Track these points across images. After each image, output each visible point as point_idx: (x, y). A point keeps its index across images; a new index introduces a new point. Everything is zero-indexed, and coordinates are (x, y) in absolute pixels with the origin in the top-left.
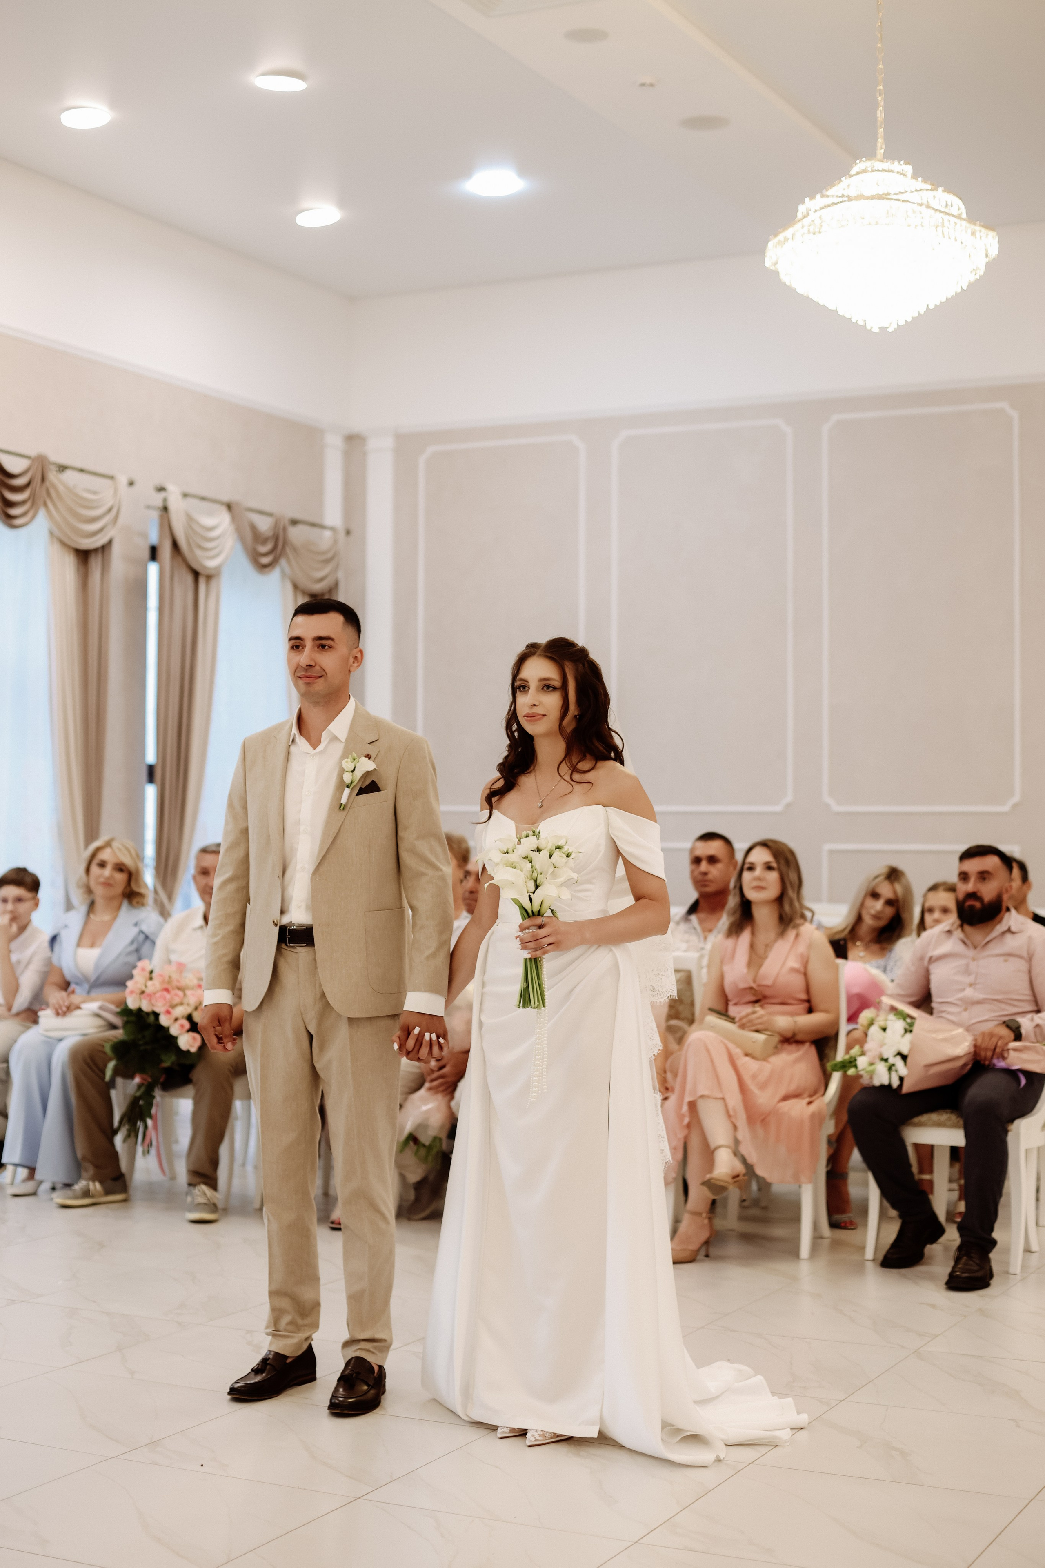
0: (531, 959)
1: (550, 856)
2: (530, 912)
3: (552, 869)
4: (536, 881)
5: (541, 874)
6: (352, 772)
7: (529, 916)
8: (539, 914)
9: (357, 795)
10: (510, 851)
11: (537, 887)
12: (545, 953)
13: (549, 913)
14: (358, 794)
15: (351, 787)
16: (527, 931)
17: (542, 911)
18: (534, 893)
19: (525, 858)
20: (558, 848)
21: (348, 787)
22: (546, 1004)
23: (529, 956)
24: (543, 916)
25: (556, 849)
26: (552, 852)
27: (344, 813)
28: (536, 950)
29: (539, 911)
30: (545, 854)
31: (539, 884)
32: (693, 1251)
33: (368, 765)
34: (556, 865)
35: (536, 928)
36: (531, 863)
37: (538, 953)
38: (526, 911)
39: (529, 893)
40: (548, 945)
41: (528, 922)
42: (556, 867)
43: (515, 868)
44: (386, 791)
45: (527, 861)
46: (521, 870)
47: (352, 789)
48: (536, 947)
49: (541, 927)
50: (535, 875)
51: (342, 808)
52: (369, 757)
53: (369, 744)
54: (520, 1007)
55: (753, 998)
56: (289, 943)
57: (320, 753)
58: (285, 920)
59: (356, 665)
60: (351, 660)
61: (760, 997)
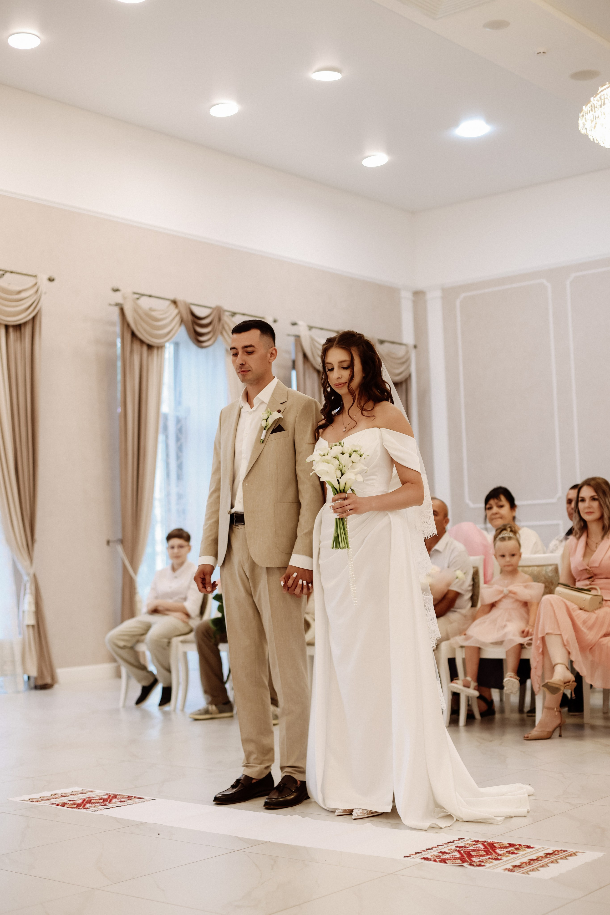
0: (339, 519)
1: (350, 456)
2: (338, 490)
3: (351, 464)
4: (341, 471)
5: (345, 466)
6: (267, 419)
7: (338, 493)
8: (344, 491)
9: (271, 434)
10: (326, 454)
11: (342, 474)
12: (348, 515)
13: (349, 491)
14: (272, 432)
15: (267, 429)
16: (337, 502)
17: (346, 489)
18: (340, 478)
19: (335, 458)
20: (355, 451)
21: (265, 429)
22: (350, 546)
23: (338, 517)
24: (346, 493)
25: (353, 452)
26: (351, 454)
27: (263, 445)
28: (342, 513)
29: (344, 490)
30: (347, 455)
31: (344, 472)
32: (549, 732)
33: (276, 416)
34: (354, 461)
35: (342, 500)
36: (339, 460)
37: (344, 515)
38: (336, 489)
39: (337, 478)
40: (350, 510)
41: (337, 496)
42: (353, 463)
43: (329, 463)
44: (288, 431)
45: (336, 459)
46: (333, 464)
47: (267, 430)
48: (342, 511)
49: (345, 499)
50: (341, 467)
51: (261, 442)
52: (279, 411)
53: (281, 404)
54: (334, 549)
55: (588, 576)
56: (235, 523)
57: (254, 411)
58: (233, 511)
59: (272, 358)
60: (269, 355)
61: (592, 575)
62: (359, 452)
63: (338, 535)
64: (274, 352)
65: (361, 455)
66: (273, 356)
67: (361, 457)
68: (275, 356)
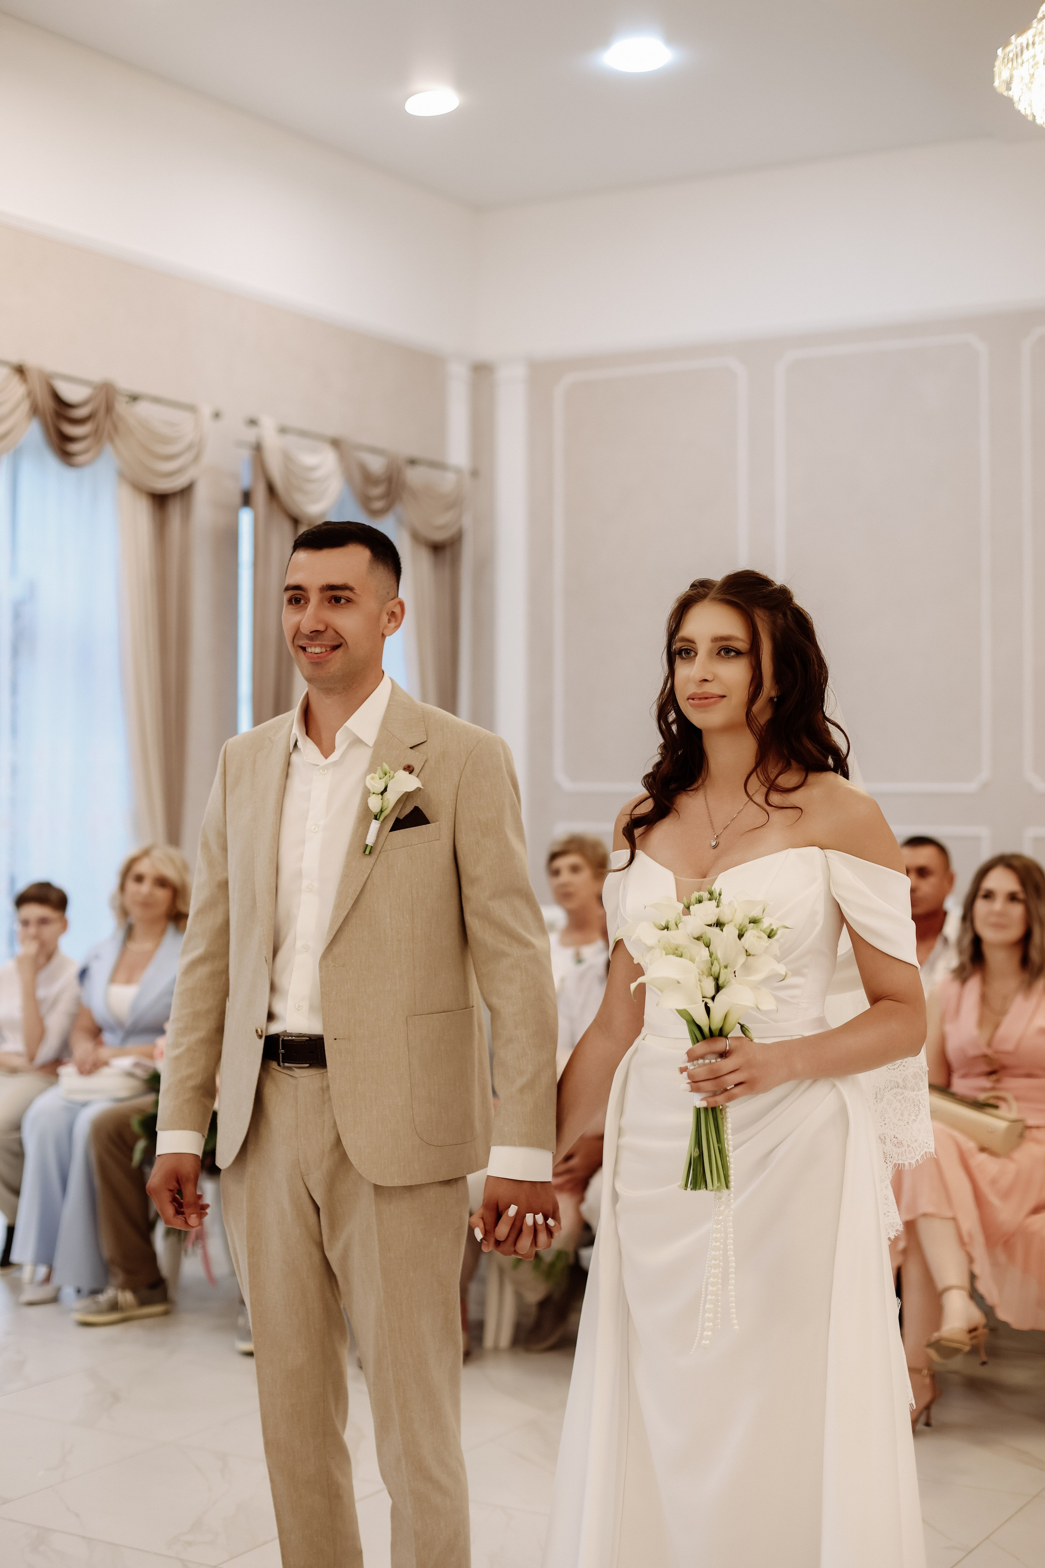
0: (706, 1109)
1: (740, 936)
2: (706, 1030)
3: (742, 958)
4: (717, 979)
5: (726, 967)
6: (382, 793)
7: (704, 1037)
8: (721, 1033)
9: (391, 831)
10: (673, 927)
11: (718, 988)
12: (730, 1099)
13: (736, 1032)
14: (394, 828)
15: (382, 818)
16: (701, 1061)
17: (727, 1029)
18: (713, 998)
19: (699, 938)
20: (754, 921)
21: (376, 818)
22: (732, 1183)
23: (704, 1104)
24: (726, 1037)
25: (750, 923)
26: (744, 930)
27: (370, 860)
28: (715, 1094)
29: (721, 1030)
30: (730, 931)
31: (723, 983)
33: (408, 783)
34: (750, 951)
35: (714, 1056)
36: (708, 947)
37: (720, 1099)
38: (699, 1028)
39: (706, 1000)
40: (736, 1085)
41: (702, 1047)
42: (750, 955)
43: (681, 956)
44: (438, 823)
45: (702, 943)
46: (692, 960)
47: (382, 822)
48: (716, 1089)
49: (723, 1055)
50: (715, 969)
51: (367, 852)
52: (409, 769)
53: (411, 748)
54: (689, 1189)
55: (987, 1069)
56: (283, 1062)
57: (335, 764)
58: (275, 1029)
59: (393, 625)
60: (385, 618)
61: (996, 1067)
62: (766, 923)
63: (701, 1154)
64: (397, 610)
65: (770, 933)
66: (393, 620)
67: (771, 940)
68: (399, 622)
